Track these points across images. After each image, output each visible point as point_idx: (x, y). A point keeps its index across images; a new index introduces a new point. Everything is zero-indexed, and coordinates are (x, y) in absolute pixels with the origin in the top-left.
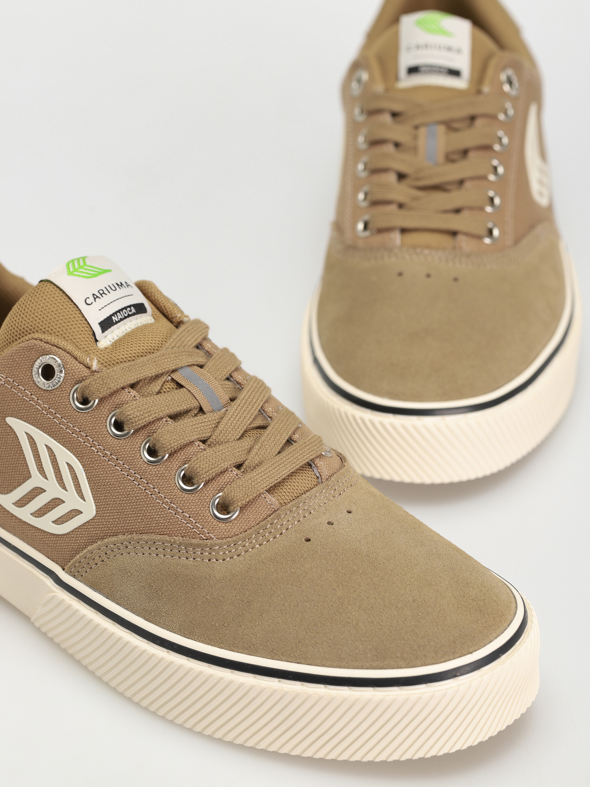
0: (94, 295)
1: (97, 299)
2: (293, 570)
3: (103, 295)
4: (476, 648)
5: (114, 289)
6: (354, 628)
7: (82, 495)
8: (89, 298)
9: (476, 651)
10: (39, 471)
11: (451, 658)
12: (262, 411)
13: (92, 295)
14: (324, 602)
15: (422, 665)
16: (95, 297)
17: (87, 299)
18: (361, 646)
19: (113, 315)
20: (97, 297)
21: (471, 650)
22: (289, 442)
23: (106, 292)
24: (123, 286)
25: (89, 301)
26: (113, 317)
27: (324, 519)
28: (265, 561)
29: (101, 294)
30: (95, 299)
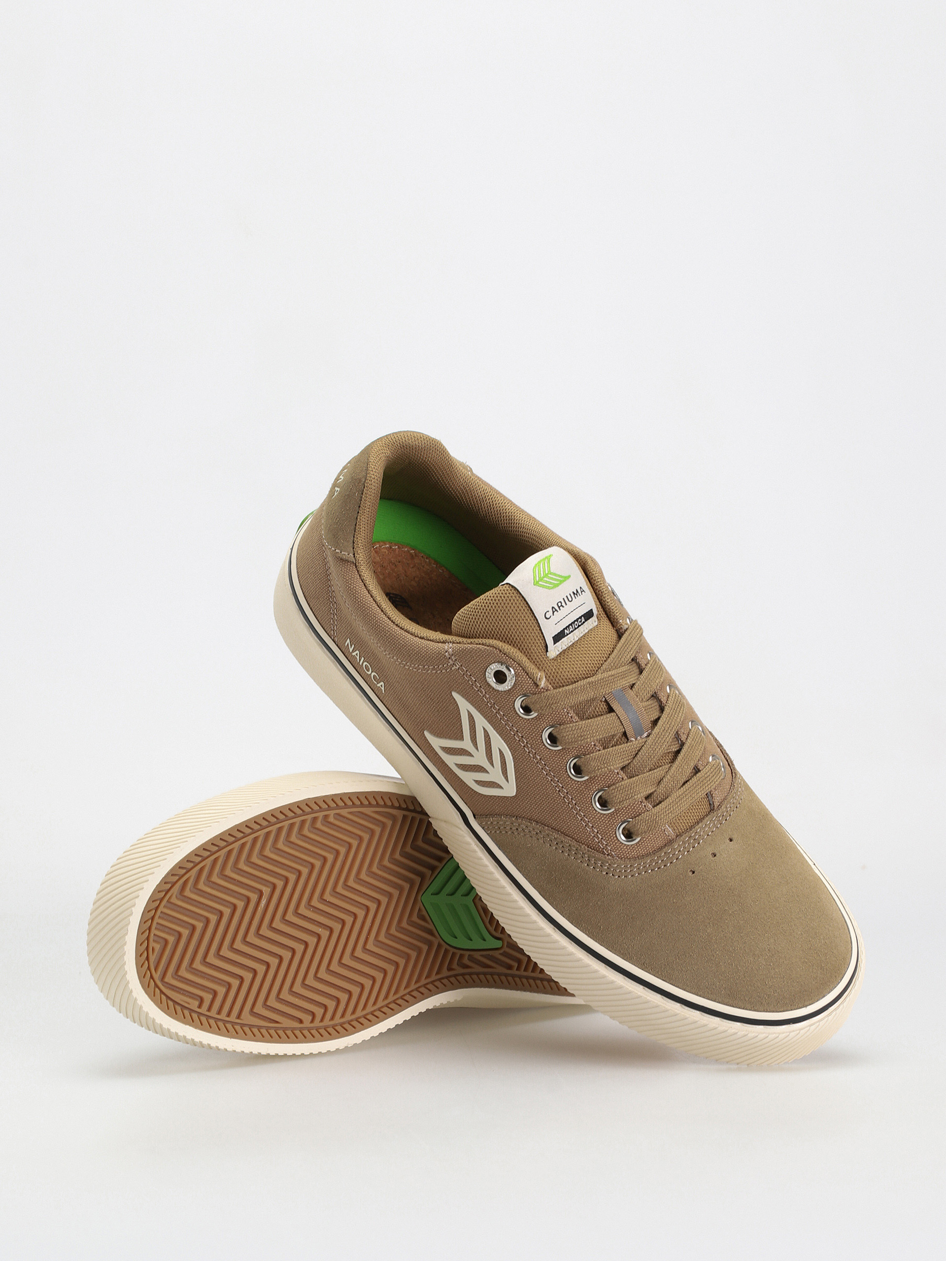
0: (553, 608)
1: (556, 612)
2: (675, 900)
3: (561, 608)
4: (811, 1002)
5: (570, 600)
6: (716, 965)
7: (507, 776)
8: (548, 611)
9: (810, 1005)
10: (472, 741)
11: (789, 1009)
12: (677, 736)
13: (551, 609)
14: (696, 936)
15: (764, 1011)
16: (554, 610)
17: (547, 613)
18: (718, 983)
19: (566, 628)
20: (556, 610)
21: (806, 1003)
22: (697, 770)
23: (563, 604)
24: (578, 594)
25: (548, 616)
26: (566, 631)
27: (710, 850)
28: (653, 887)
29: (559, 607)
30: (553, 612)
